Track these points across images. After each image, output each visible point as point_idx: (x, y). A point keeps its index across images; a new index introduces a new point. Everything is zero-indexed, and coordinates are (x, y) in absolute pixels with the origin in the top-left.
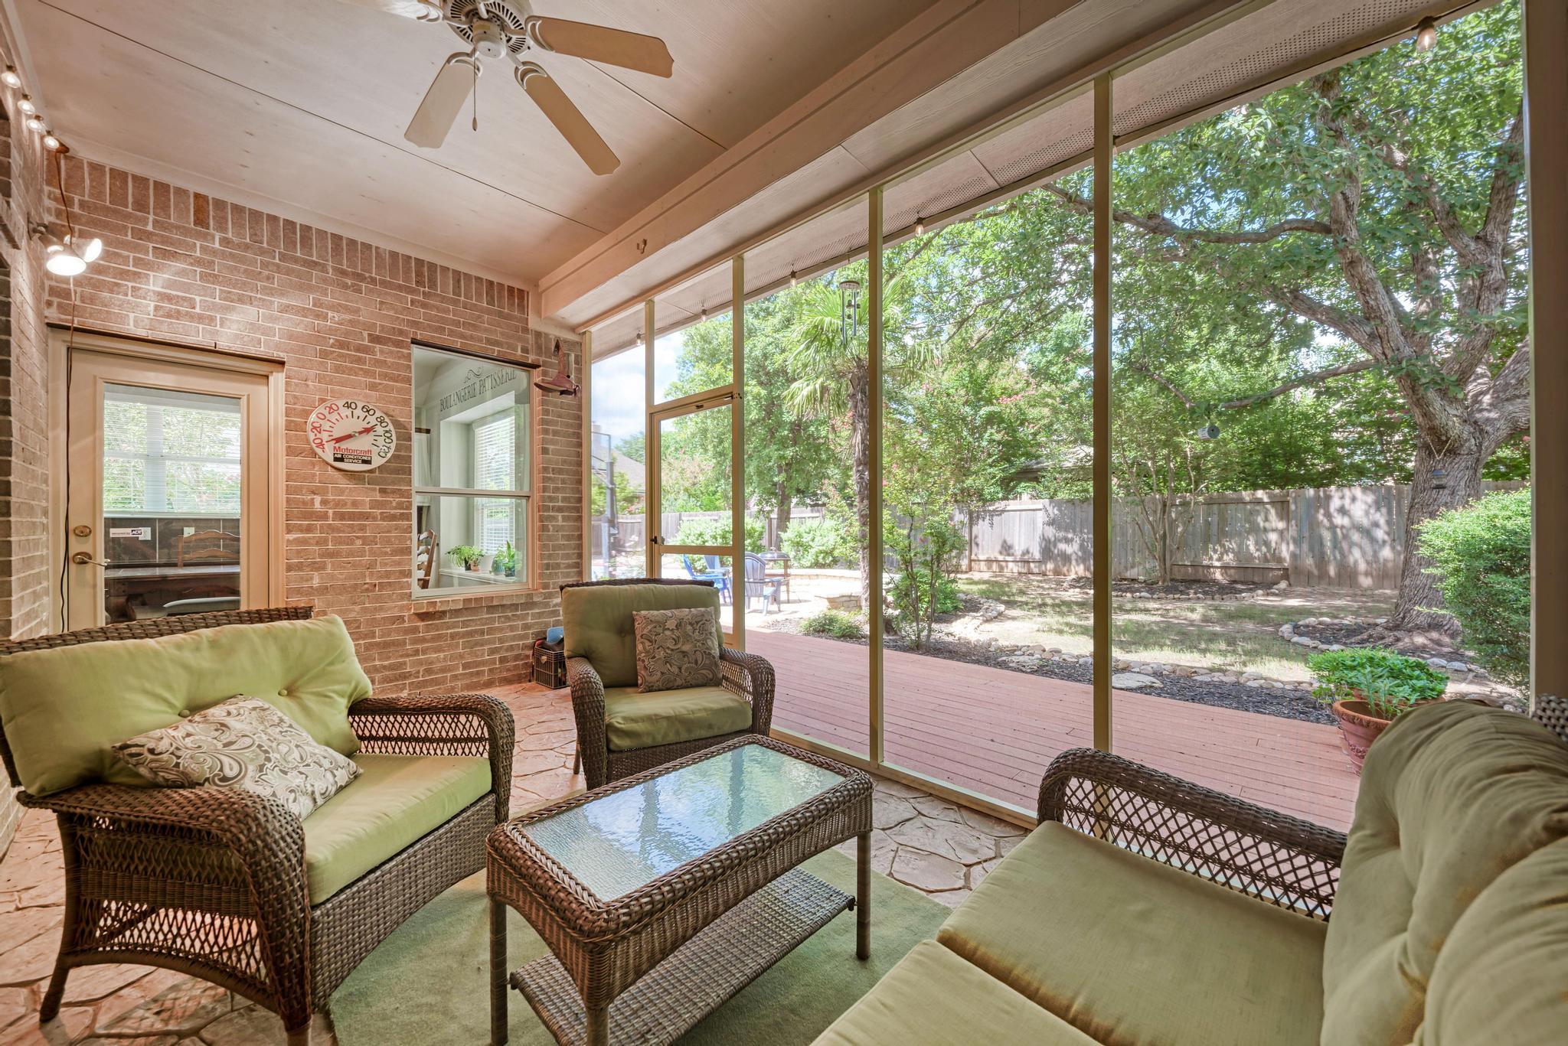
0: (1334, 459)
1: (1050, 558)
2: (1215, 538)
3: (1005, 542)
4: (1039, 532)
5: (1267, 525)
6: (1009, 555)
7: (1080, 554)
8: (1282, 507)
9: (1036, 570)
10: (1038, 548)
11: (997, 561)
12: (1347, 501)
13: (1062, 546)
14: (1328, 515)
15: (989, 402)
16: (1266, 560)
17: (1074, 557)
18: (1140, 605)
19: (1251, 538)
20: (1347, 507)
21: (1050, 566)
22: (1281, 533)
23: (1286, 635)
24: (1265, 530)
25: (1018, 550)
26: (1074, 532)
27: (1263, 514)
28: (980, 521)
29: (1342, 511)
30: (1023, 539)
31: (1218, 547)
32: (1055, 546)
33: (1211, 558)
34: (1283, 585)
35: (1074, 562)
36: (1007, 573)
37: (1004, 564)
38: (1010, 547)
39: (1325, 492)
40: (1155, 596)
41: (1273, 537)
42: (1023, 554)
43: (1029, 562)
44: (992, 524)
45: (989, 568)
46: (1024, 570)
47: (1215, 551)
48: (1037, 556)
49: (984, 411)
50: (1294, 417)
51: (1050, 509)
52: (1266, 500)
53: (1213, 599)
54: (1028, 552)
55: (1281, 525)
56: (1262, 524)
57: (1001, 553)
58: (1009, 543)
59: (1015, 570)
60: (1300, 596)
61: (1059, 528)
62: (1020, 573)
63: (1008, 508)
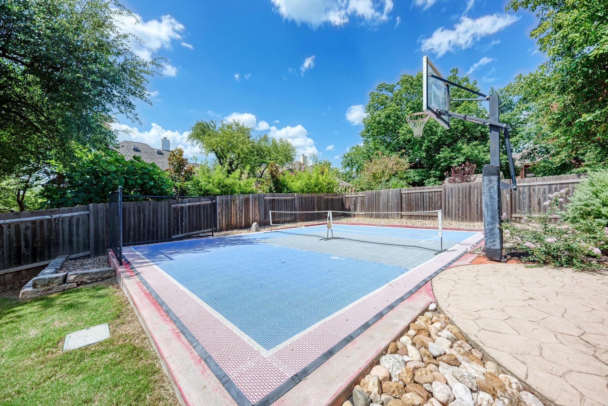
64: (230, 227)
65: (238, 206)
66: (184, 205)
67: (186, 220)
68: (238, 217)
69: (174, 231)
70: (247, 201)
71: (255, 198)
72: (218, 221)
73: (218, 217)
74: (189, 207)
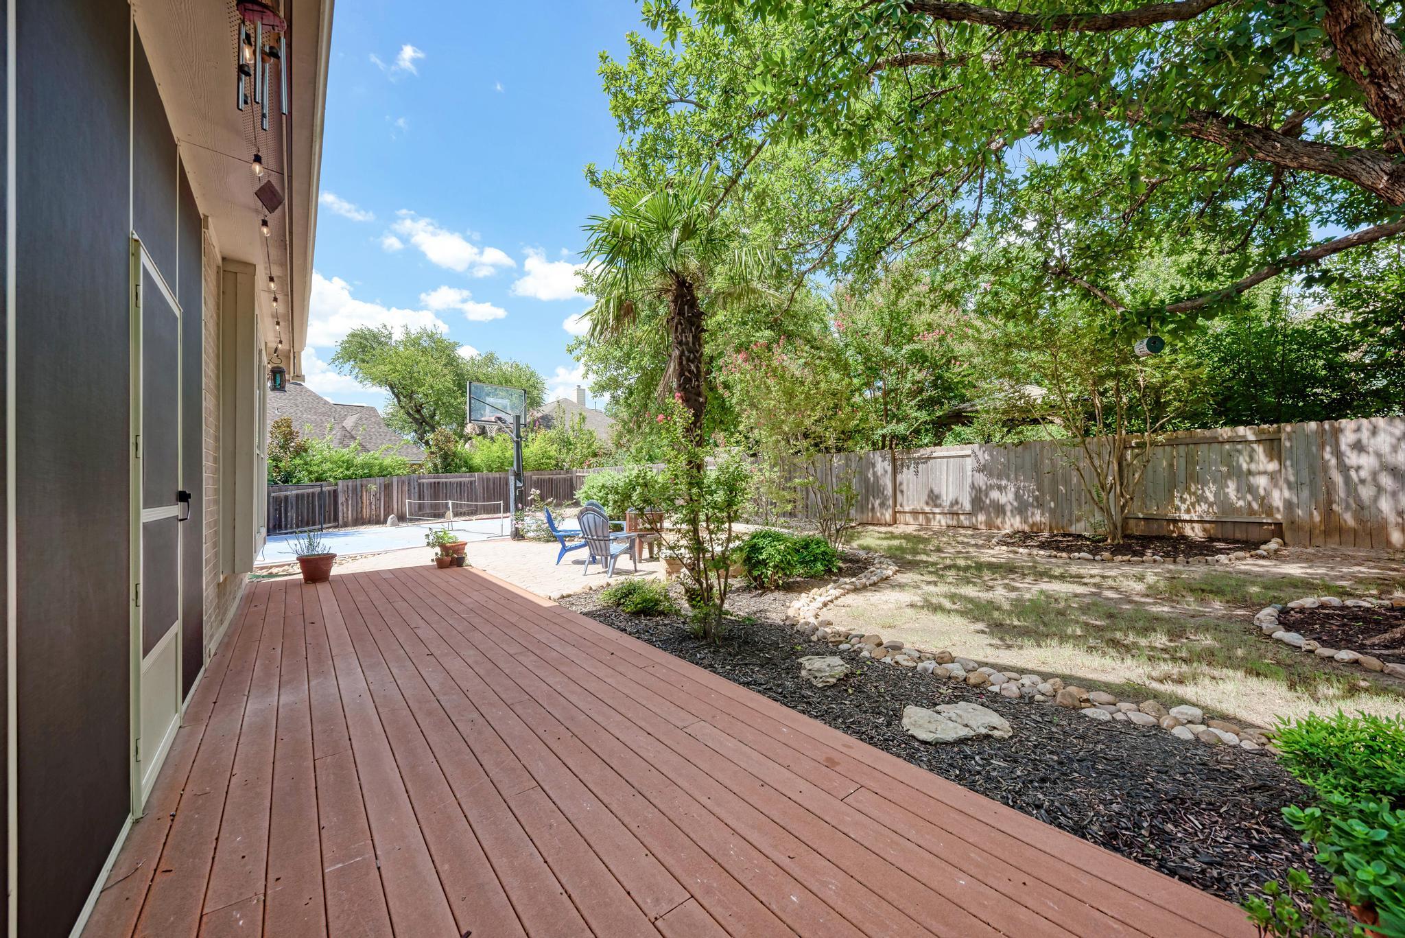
0: (1343, 385)
1: (981, 509)
2: (1182, 486)
3: (932, 491)
4: (969, 481)
5: (1253, 467)
6: (936, 506)
7: (1015, 504)
8: (1274, 447)
9: (966, 523)
10: (968, 498)
11: (924, 513)
12: (1365, 435)
13: (995, 495)
14: (1338, 454)
15: (910, 340)
16: (1251, 512)
17: (1008, 508)
18: (1074, 569)
19: (1230, 483)
20: (1365, 441)
21: (982, 518)
22: (1272, 476)
23: (1264, 626)
24: (1250, 472)
25: (946, 500)
26: (1008, 480)
27: (1246, 453)
28: (905, 470)
29: (1358, 447)
30: (951, 489)
31: (1186, 496)
32: (986, 496)
33: (1178, 509)
34: (1273, 545)
35: (1009, 513)
36: (935, 525)
37: (931, 516)
38: (938, 497)
39: (1332, 426)
40: (1098, 558)
41: (1262, 482)
42: (952, 505)
43: (958, 514)
44: (917, 473)
45: (916, 519)
46: (955, 523)
47: (1183, 500)
48: (968, 506)
49: (907, 348)
50: (1285, 336)
51: (980, 454)
52: (1251, 437)
53: (1175, 562)
54: (957, 502)
55: (1273, 466)
56: (1245, 466)
57: (927, 504)
58: (936, 491)
59: (943, 523)
60: (1298, 559)
61: (991, 475)
62: (948, 526)
63: (935, 455)
64: (359, 521)
65: (373, 493)
66: (289, 493)
67: (292, 514)
68: (373, 507)
69: (274, 526)
70: (388, 488)
71: (403, 482)
72: (340, 514)
73: (340, 509)
74: (297, 496)
